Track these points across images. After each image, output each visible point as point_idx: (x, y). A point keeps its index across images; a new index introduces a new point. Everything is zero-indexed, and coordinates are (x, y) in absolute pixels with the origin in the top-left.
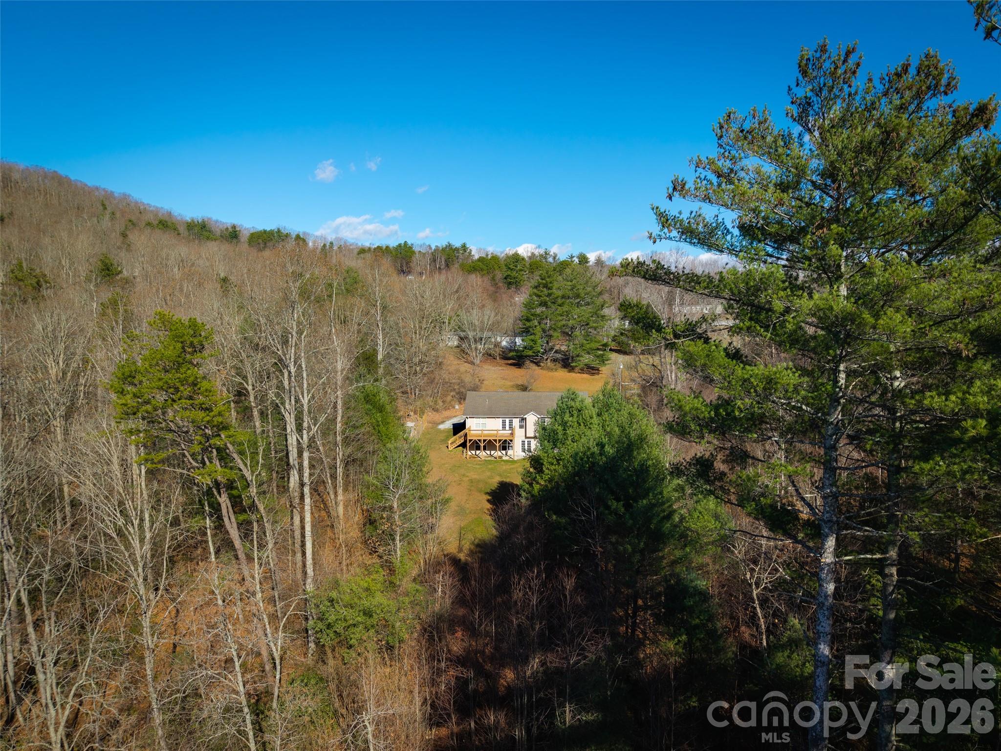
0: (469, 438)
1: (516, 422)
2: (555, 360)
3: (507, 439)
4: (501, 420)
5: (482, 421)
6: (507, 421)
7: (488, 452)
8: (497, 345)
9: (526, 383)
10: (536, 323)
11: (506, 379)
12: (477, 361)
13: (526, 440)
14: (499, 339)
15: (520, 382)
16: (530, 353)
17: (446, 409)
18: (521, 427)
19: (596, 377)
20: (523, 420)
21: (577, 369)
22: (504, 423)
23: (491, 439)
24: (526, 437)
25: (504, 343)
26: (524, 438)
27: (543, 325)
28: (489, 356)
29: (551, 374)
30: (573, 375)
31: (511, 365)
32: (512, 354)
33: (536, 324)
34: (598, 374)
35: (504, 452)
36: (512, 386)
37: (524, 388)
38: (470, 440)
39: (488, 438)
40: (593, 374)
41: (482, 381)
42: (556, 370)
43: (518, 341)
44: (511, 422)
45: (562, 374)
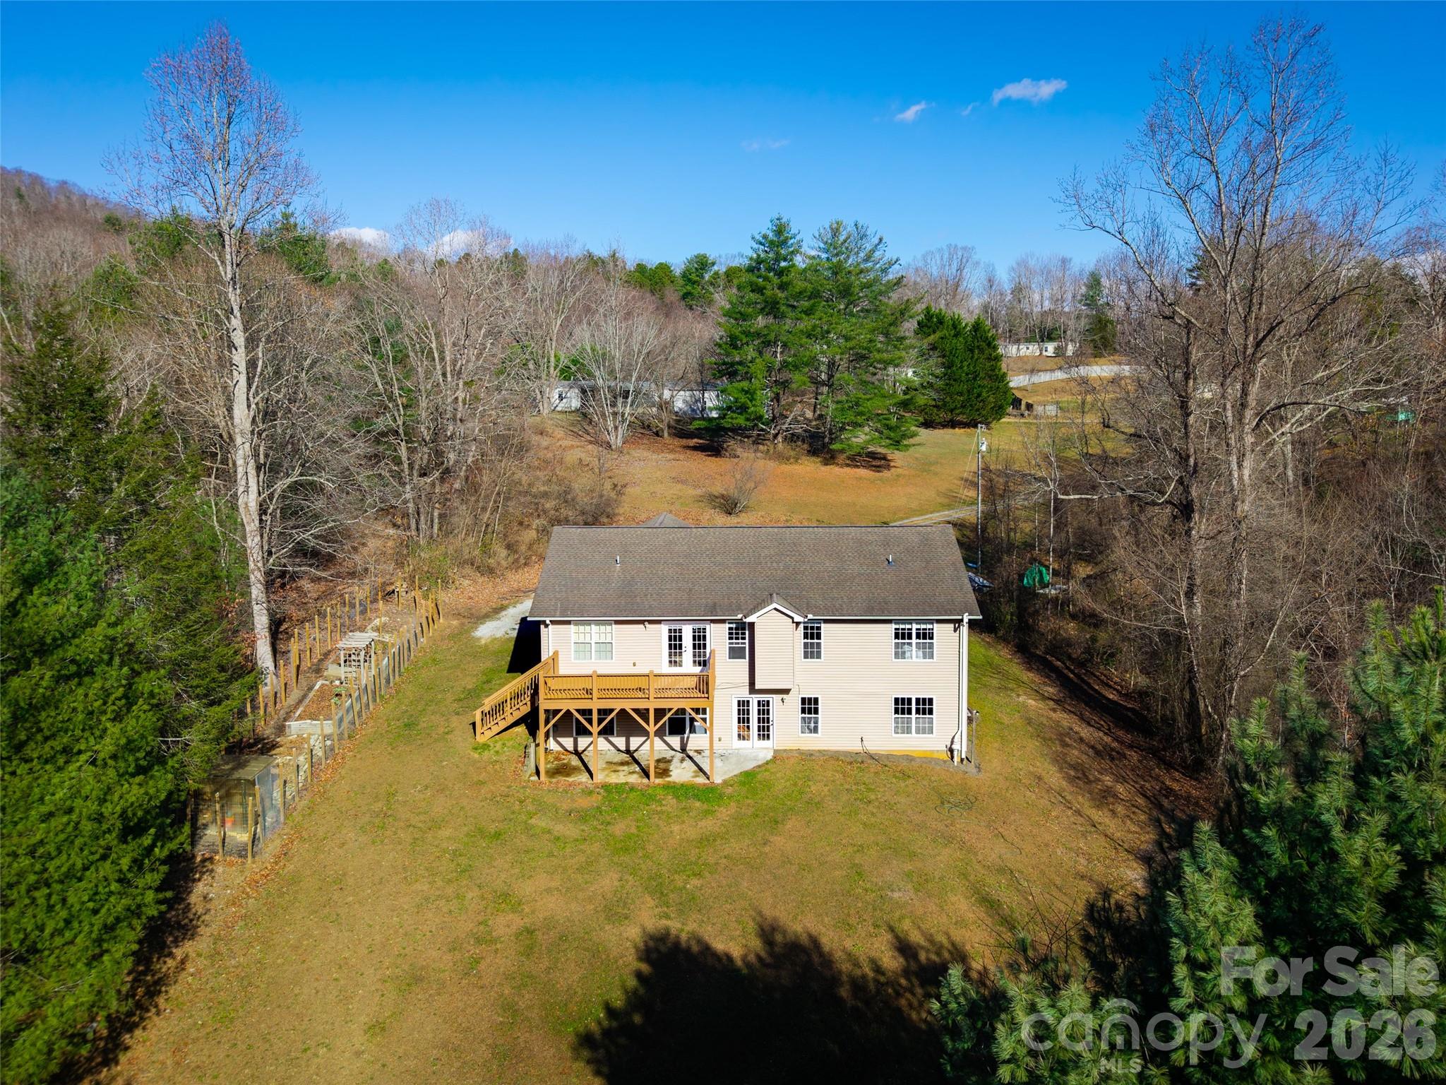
0: (544, 705)
1: (718, 637)
2: (792, 438)
3: (687, 705)
4: (664, 629)
5: (595, 633)
6: (687, 632)
7: (620, 742)
8: (664, 406)
9: (733, 492)
10: (750, 352)
11: (683, 482)
12: (616, 440)
13: (754, 700)
14: (667, 394)
15: (718, 489)
16: (741, 421)
17: (516, 566)
18: (735, 653)
19: (886, 474)
20: (743, 630)
21: (841, 458)
22: (675, 642)
23: (628, 706)
24: (753, 689)
25: (679, 404)
26: (744, 694)
27: (767, 356)
28: (645, 430)
29: (786, 468)
30: (834, 470)
31: (695, 448)
32: (697, 424)
33: (754, 354)
34: (888, 467)
35: (675, 741)
36: (699, 499)
37: (729, 506)
38: (550, 713)
39: (617, 706)
40: (878, 468)
41: (619, 489)
42: (797, 459)
43: (711, 399)
44: (700, 640)
45: (809, 467)
